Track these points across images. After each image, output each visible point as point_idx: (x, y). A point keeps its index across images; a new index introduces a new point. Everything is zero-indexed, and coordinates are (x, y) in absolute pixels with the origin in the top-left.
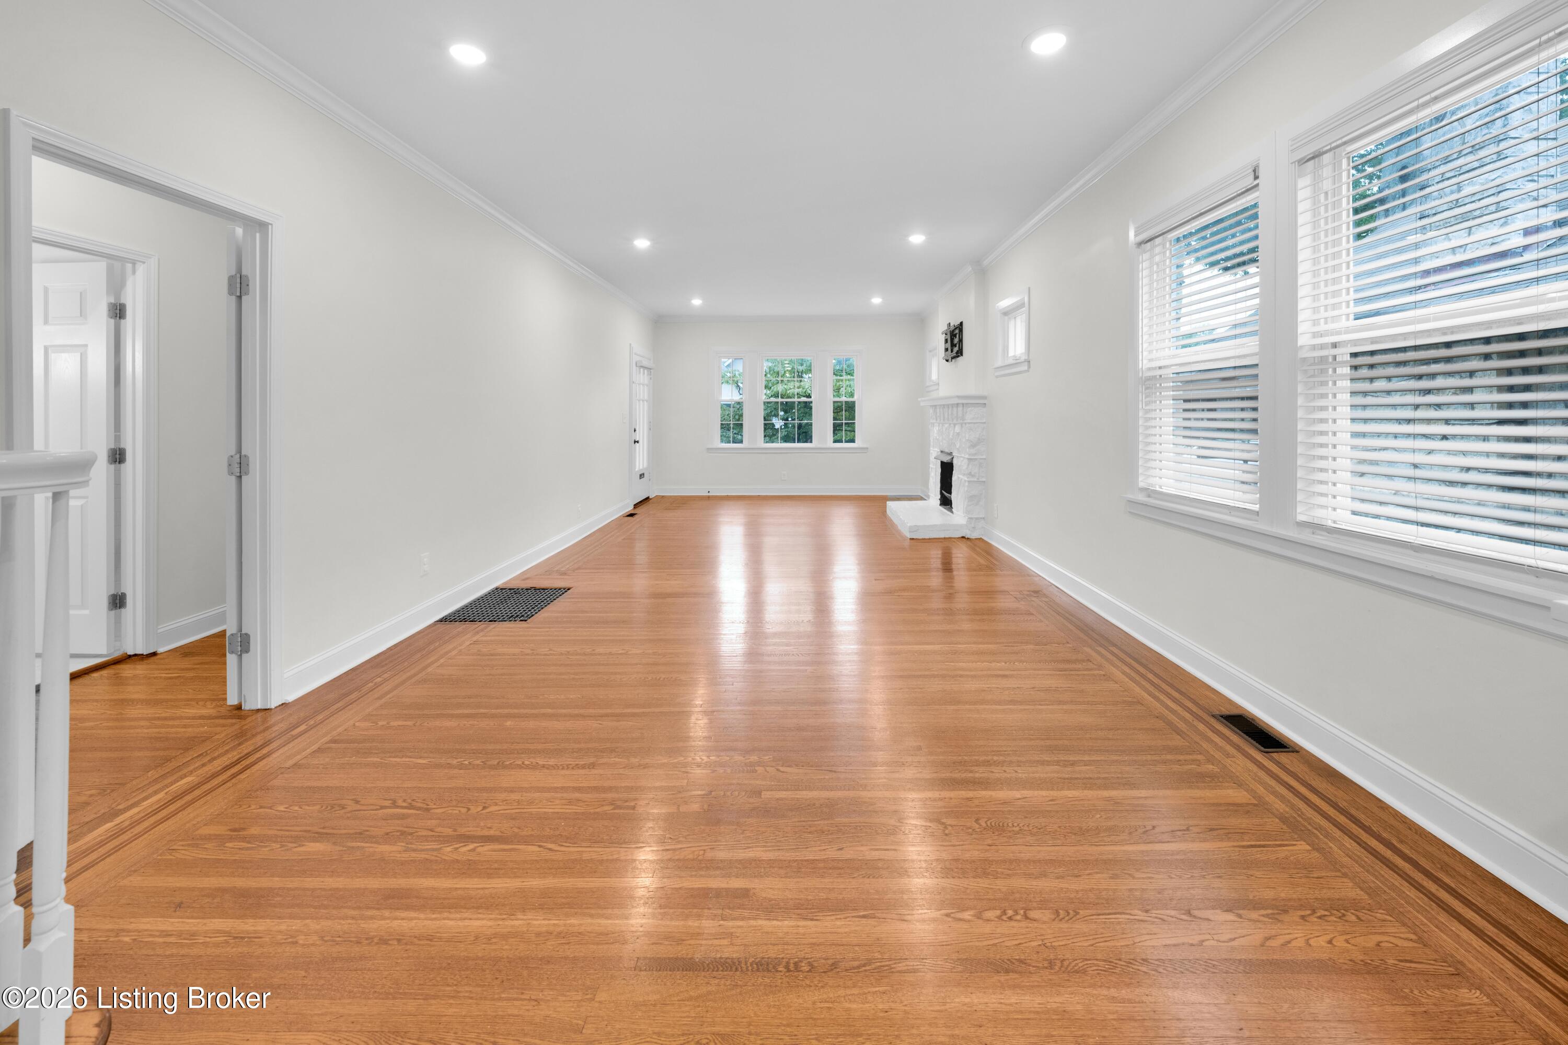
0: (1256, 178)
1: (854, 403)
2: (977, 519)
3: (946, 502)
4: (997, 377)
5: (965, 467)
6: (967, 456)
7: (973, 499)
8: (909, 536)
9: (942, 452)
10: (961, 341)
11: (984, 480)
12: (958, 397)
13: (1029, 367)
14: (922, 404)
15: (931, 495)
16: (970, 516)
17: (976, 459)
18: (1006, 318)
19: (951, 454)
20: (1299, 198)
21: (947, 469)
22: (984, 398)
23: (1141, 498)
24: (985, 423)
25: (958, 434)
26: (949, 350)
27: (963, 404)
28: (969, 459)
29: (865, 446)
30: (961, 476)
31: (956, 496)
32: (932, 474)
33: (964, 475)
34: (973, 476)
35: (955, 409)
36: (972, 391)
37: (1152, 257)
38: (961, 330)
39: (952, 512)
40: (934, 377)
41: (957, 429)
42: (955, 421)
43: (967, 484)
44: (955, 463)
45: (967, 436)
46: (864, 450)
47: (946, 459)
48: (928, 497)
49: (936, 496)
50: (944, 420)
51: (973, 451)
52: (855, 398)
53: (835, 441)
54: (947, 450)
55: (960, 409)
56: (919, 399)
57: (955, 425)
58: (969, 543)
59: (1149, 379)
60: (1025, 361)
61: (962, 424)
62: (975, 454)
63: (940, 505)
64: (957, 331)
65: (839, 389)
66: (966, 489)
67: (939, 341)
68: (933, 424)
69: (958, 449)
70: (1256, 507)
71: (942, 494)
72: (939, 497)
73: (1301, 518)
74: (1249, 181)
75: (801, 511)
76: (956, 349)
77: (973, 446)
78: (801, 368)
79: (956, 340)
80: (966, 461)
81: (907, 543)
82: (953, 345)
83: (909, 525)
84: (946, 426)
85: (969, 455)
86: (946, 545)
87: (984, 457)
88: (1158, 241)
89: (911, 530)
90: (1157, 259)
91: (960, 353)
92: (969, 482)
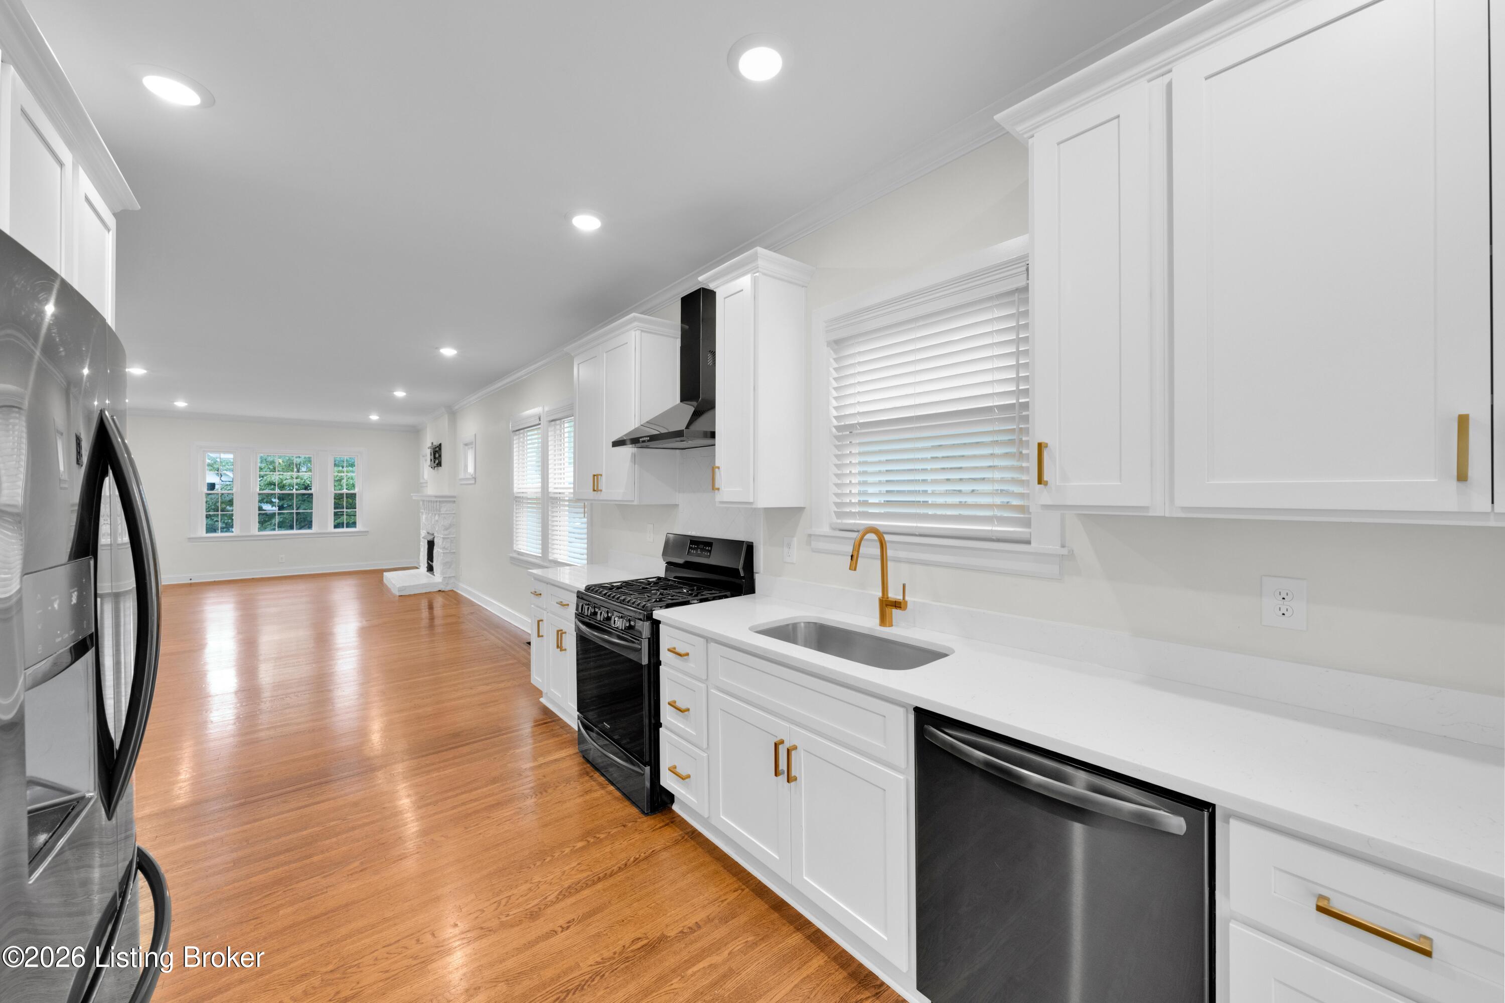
0: (540, 420)
1: (355, 494)
2: (449, 577)
3: (430, 569)
4: (461, 484)
5: (440, 544)
6: (442, 536)
7: (447, 565)
8: (398, 594)
9: (428, 533)
10: (440, 456)
11: (454, 551)
12: (436, 497)
13: (475, 481)
14: (414, 498)
15: (421, 564)
16: (445, 576)
17: (448, 538)
18: (466, 447)
19: (433, 534)
20: (549, 435)
21: (431, 545)
22: (454, 497)
23: (515, 555)
24: (454, 514)
25: (437, 521)
26: (433, 460)
27: (440, 501)
28: (443, 538)
29: (365, 529)
30: (439, 550)
31: (436, 564)
32: (422, 550)
33: (440, 549)
34: (446, 549)
35: (435, 503)
36: (446, 492)
37: (519, 439)
38: (440, 449)
39: (434, 575)
40: (426, 477)
41: (437, 517)
42: (435, 513)
43: (442, 555)
44: (436, 541)
45: (442, 522)
46: (365, 533)
47: (430, 538)
48: (420, 566)
49: (424, 565)
50: (429, 511)
51: (446, 532)
52: (356, 491)
53: (335, 527)
54: (430, 532)
55: (438, 504)
56: (412, 494)
57: (435, 515)
58: (443, 594)
59: (517, 497)
60: (473, 478)
61: (439, 514)
62: (449, 534)
63: (428, 571)
64: (437, 449)
65: (340, 480)
66: (442, 558)
67: (428, 453)
68: (422, 513)
69: (437, 531)
70: (541, 555)
71: (428, 563)
72: (426, 565)
73: (550, 558)
74: (537, 422)
75: (302, 586)
76: (437, 461)
77: (446, 529)
78: (298, 460)
79: (437, 455)
80: (441, 540)
81: (397, 598)
82: (435, 458)
83: (398, 586)
84: (430, 514)
85: (444, 535)
86: (429, 597)
87: (454, 536)
88: (522, 431)
89: (400, 589)
90: (521, 440)
91: (439, 464)
92: (443, 553)
